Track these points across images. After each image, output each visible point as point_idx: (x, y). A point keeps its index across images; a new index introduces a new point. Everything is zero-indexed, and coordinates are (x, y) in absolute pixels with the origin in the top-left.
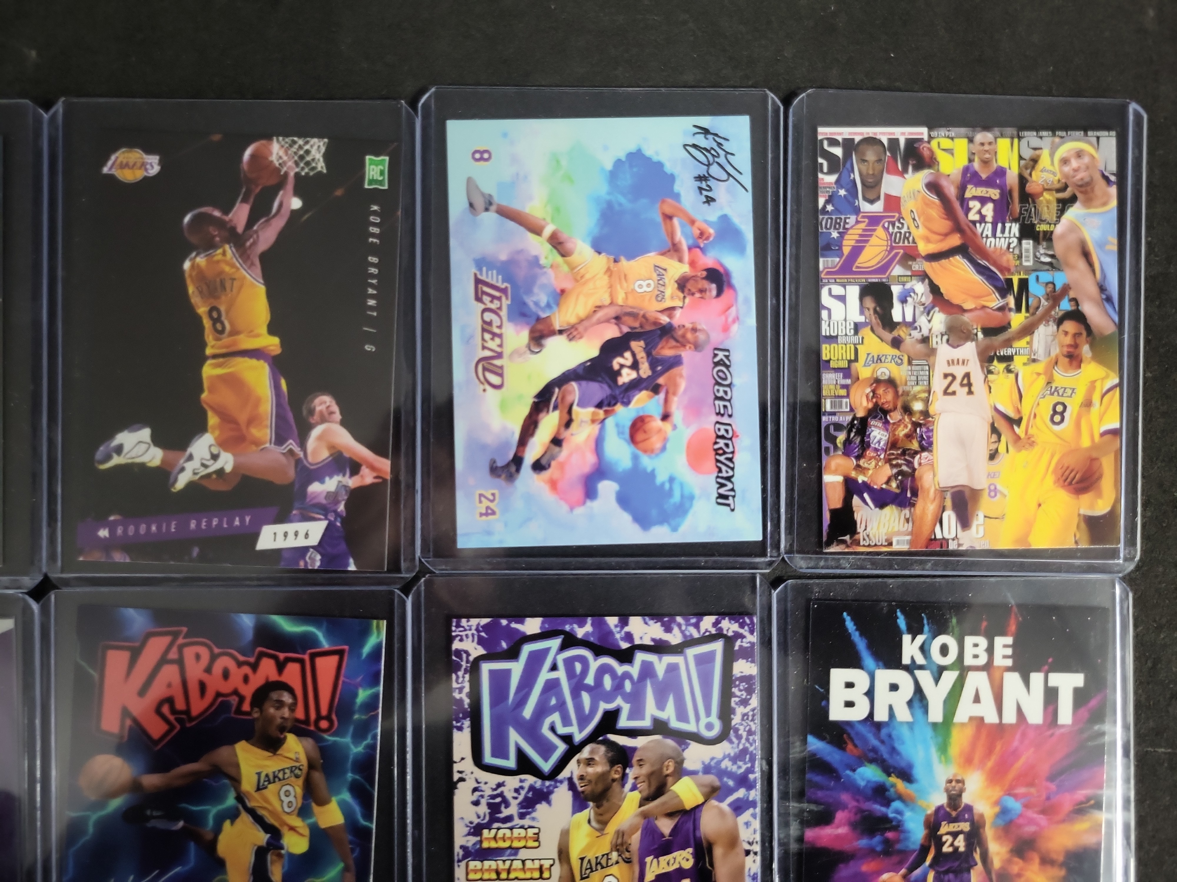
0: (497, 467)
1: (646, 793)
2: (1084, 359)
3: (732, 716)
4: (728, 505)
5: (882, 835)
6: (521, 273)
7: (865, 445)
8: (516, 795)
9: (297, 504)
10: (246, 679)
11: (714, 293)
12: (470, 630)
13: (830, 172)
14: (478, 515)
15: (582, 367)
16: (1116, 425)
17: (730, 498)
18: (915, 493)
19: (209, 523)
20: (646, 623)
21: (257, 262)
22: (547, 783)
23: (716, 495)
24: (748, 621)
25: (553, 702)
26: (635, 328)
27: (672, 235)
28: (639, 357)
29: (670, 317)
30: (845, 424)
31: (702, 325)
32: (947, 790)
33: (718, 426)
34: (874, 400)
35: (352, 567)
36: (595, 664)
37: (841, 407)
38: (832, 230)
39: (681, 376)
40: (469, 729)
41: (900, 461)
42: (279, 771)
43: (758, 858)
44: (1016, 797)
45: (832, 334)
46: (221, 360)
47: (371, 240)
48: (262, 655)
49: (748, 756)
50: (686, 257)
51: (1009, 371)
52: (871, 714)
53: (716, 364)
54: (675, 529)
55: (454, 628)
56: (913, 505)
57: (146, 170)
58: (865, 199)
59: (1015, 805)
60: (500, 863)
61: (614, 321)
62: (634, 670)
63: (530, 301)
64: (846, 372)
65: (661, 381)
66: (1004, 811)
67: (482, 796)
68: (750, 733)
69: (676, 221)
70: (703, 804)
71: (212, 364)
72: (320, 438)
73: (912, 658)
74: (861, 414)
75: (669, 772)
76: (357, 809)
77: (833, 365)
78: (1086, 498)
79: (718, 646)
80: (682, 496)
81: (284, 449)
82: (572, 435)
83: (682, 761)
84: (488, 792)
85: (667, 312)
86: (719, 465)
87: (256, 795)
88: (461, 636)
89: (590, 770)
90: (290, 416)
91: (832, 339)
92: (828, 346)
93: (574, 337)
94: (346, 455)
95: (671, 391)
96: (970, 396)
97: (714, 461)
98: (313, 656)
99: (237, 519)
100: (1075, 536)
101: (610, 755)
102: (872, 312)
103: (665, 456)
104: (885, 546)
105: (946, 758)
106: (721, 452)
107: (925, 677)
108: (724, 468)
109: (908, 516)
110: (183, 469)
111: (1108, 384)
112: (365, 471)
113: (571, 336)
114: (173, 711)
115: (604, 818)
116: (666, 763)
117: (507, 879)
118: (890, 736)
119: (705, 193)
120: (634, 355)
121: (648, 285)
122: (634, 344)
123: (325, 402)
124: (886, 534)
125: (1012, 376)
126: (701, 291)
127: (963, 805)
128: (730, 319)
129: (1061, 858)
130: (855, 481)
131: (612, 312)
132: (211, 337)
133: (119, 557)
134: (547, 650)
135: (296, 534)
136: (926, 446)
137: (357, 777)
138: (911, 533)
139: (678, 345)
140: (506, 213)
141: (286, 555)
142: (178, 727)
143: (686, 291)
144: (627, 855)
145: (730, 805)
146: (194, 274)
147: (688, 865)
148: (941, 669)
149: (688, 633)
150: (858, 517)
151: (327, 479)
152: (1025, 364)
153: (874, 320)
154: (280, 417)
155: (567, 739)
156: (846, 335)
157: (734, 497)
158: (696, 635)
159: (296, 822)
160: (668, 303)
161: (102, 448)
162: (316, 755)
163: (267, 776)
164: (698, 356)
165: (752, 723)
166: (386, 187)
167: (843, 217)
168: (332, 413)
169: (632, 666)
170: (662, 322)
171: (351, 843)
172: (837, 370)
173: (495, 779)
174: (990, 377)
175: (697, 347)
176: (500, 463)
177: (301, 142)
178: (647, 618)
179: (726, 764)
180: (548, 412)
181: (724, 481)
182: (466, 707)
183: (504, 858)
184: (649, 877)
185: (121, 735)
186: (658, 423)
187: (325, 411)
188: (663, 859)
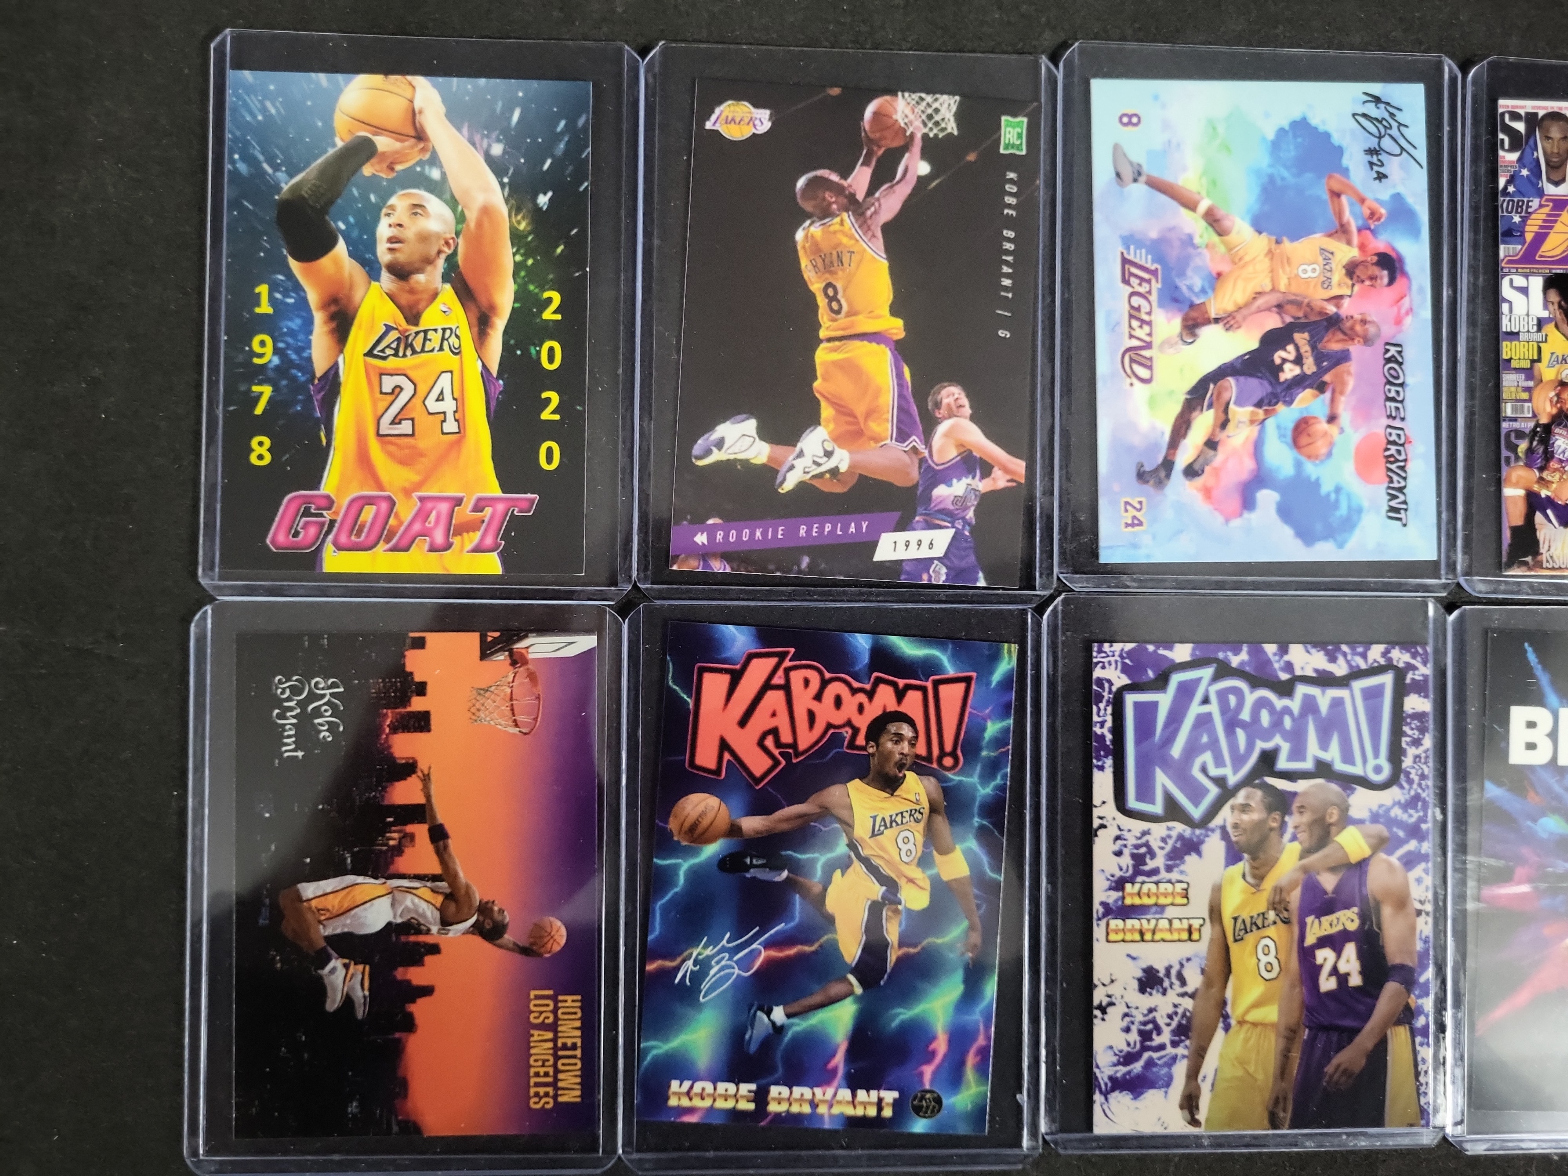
0: (1144, 472)
3: (1403, 758)
4: (1400, 519)
6: (1173, 254)
7: (1549, 456)
8: (1162, 845)
9: (920, 510)
10: (861, 709)
11: (1386, 280)
12: (1113, 656)
13: (1512, 149)
14: (1123, 525)
15: (1240, 361)
17: (1402, 512)
19: (821, 529)
20: (1308, 652)
21: (879, 234)
22: (1198, 832)
23: (1387, 508)
24: (1420, 650)
25: (1205, 739)
26: (1299, 318)
27: (1339, 214)
28: (1302, 350)
29: (1338, 306)
30: (1527, 431)
31: (1372, 317)
33: (1389, 430)
34: (1559, 405)
35: (982, 583)
36: (1251, 697)
37: (1523, 412)
38: (1513, 214)
39: (1349, 373)
40: (1111, 769)
42: (897, 815)
43: (1430, 920)
45: (1514, 330)
46: (837, 343)
47: (1006, 211)
48: (879, 681)
50: (1355, 240)
52: (1555, 758)
53: (1388, 360)
54: (1341, 546)
55: (1095, 654)
57: (755, 126)
58: (1549, 180)
60: (1144, 922)
61: (1275, 309)
62: (1295, 704)
63: (1183, 285)
64: (1529, 373)
65: (1327, 378)
67: (1125, 846)
68: (1423, 777)
69: (1344, 199)
70: (1370, 857)
71: (826, 348)
72: (947, 435)
74: (1544, 420)
75: (1332, 820)
76: (985, 860)
77: (1514, 364)
79: (1387, 679)
80: (1350, 508)
81: (906, 446)
82: (1228, 437)
83: (1347, 809)
84: (1132, 841)
85: (1334, 301)
86: (1390, 474)
87: (871, 842)
88: (1103, 663)
89: (1245, 817)
90: (914, 409)
91: (1513, 335)
92: (1508, 343)
93: (1231, 326)
94: (976, 454)
95: (1338, 390)
97: (1384, 470)
98: (937, 684)
99: (853, 525)
101: (1266, 800)
102: (1556, 306)
106: (1392, 459)
108: (1395, 478)
110: (792, 467)
112: (997, 472)
113: (1228, 326)
114: (778, 744)
115: (1259, 872)
116: (1330, 811)
117: (1153, 941)
119: (1376, 168)
120: (1297, 348)
121: (1314, 270)
122: (1297, 336)
123: (953, 394)
126: (1372, 278)
128: (1403, 311)
130: (1537, 495)
131: (1273, 299)
132: (825, 318)
133: (718, 566)
134: (1198, 681)
135: (919, 543)
137: (985, 822)
139: (1346, 338)
140: (1158, 186)
141: (907, 567)
142: (784, 763)
143: (1355, 277)
144: (1286, 914)
146: (807, 245)
149: (1354, 664)
150: (1541, 535)
151: (955, 481)
153: (1559, 316)
154: (902, 410)
155: (1220, 781)
156: (1528, 331)
157: (1406, 510)
158: (1363, 666)
159: (916, 873)
160: (1335, 291)
161: (699, 442)
163: (883, 819)
164: (1368, 351)
165: (1424, 767)
166: (1024, 152)
167: (1525, 200)
168: (961, 406)
169: (1292, 700)
170: (1328, 312)
171: (976, 897)
172: (1519, 370)
173: (1138, 826)
175: (1367, 341)
176: (1148, 468)
177: (929, 98)
178: (1309, 646)
179: (1397, 812)
180: (1202, 410)
181: (1396, 492)
182: (1108, 743)
183: (1148, 917)
184: (1310, 940)
185: (718, 772)
186: (1323, 426)
187: (952, 403)
188: (1326, 920)
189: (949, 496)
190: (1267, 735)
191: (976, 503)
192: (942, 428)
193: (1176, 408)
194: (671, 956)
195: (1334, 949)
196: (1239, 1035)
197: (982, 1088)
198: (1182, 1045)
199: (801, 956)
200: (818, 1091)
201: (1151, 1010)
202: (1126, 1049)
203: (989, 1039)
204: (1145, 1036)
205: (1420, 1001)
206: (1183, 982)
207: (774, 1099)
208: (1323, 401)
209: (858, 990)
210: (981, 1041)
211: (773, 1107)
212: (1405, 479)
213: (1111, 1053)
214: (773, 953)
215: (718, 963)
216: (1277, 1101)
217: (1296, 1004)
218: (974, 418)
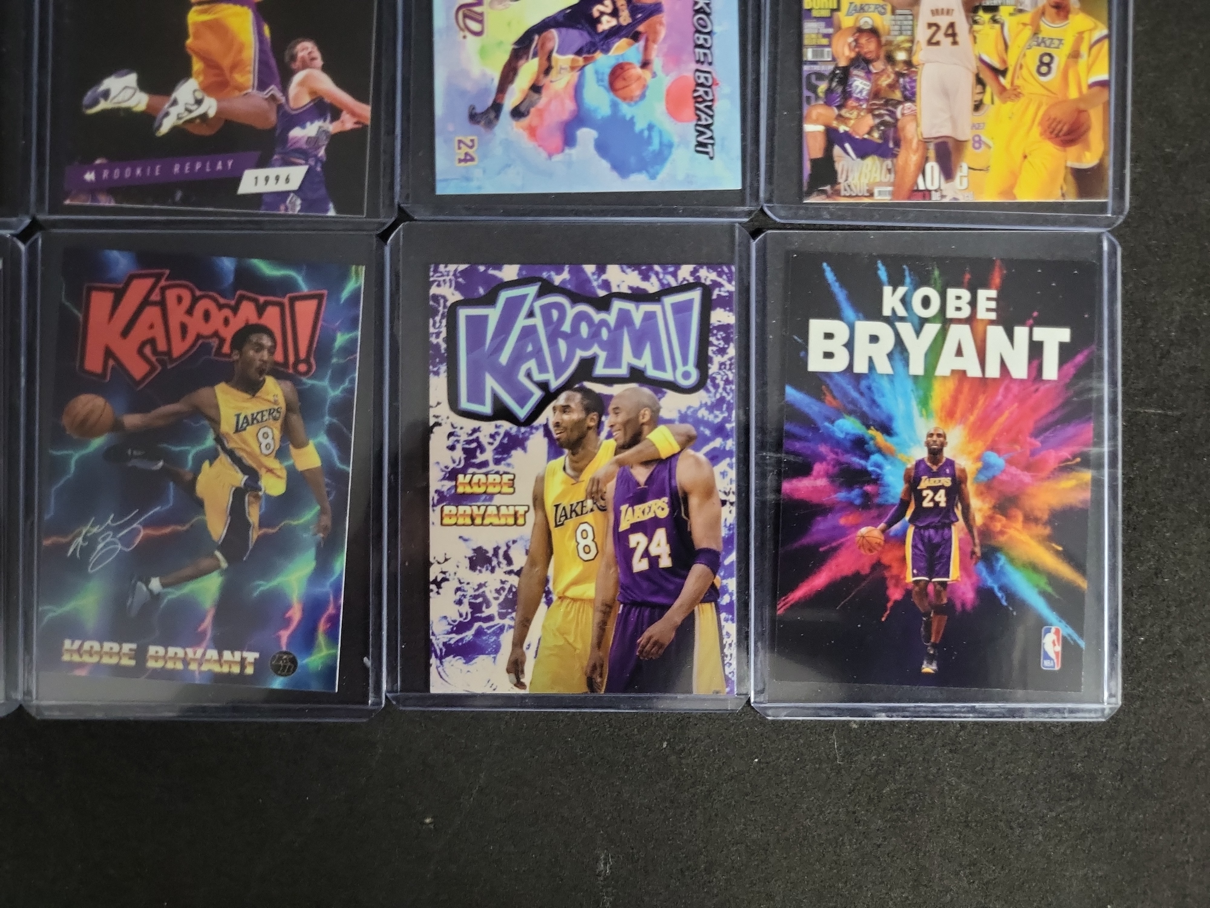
0: (476, 114)
1: (621, 441)
2: (1072, 9)
3: (709, 365)
4: (707, 153)
5: (861, 488)
7: (847, 95)
8: (491, 440)
9: (278, 150)
10: (226, 322)
12: (448, 275)
14: (457, 161)
15: (562, 14)
16: (1104, 76)
17: (710, 146)
18: (897, 144)
19: (192, 167)
20: (623, 271)
22: (523, 430)
23: (695, 143)
24: (726, 269)
25: (530, 348)
28: (619, 4)
30: (827, 73)
32: (928, 444)
33: (698, 74)
34: (857, 50)
35: (332, 213)
36: (571, 312)
37: (823, 56)
39: (661, 23)
40: (446, 374)
41: (882, 112)
42: (258, 413)
43: (734, 509)
44: (998, 452)
46: (206, 6)
48: (242, 298)
49: (725, 406)
51: (994, 21)
52: (851, 366)
53: (697, 12)
54: (653, 177)
55: (431, 274)
56: (895, 156)
59: (997, 460)
60: (475, 508)
62: (611, 318)
64: (829, 21)
65: (641, 28)
66: (987, 466)
67: (458, 441)
68: (727, 382)
70: (679, 453)
71: (196, 11)
72: (302, 83)
73: (893, 310)
74: (843, 63)
75: (645, 420)
76: (334, 453)
77: (815, 13)
78: (1073, 150)
79: (696, 295)
80: (661, 144)
81: (265, 94)
82: (551, 82)
83: (658, 410)
84: (464, 437)
86: (699, 113)
87: (235, 437)
88: (439, 282)
89: (566, 417)
90: (273, 62)
94: (327, 100)
95: (651, 38)
96: (955, 47)
97: (693, 109)
98: (292, 301)
99: (220, 163)
100: (1062, 188)
101: (585, 402)
103: (643, 104)
104: (866, 197)
105: (927, 410)
106: (700, 100)
107: (906, 330)
109: (890, 166)
110: (167, 114)
111: (1097, 35)
112: (345, 116)
114: (155, 351)
115: (579, 465)
116: (642, 412)
117: (482, 525)
118: (869, 388)
120: (614, 2)
123: (307, 48)
124: (868, 185)
125: (997, 26)
127: (944, 460)
129: (1045, 517)
130: (836, 130)
133: (105, 201)
134: (524, 297)
135: (277, 178)
136: (910, 97)
137: (335, 420)
138: (893, 184)
141: (267, 199)
142: (159, 368)
144: (602, 503)
145: (706, 455)
147: (663, 514)
148: (923, 321)
149: (665, 282)
150: (839, 167)
151: (308, 124)
152: (1011, 14)
154: (263, 63)
155: (543, 386)
157: (713, 144)
158: (674, 284)
159: (275, 464)
161: (89, 93)
162: (294, 397)
165: (729, 373)
168: (313, 59)
169: (609, 314)
171: (327, 485)
172: (819, 19)
173: (470, 424)
174: (976, 27)
176: (479, 110)
178: (625, 267)
179: (703, 413)
180: (527, 59)
181: (703, 129)
182: (443, 351)
183: (479, 504)
184: (624, 526)
185: (104, 375)
186: (638, 71)
187: (307, 56)
188: (638, 508)
189: (303, 137)
190: (586, 346)
191: (326, 143)
192: (298, 78)
193: (504, 57)
194: (63, 532)
195: (646, 534)
196: (559, 609)
197: (332, 651)
198: (509, 616)
199: (175, 535)
200: (190, 651)
201: (480, 586)
202: (459, 619)
203: (338, 609)
204: (476, 608)
205: (725, 582)
206: (510, 562)
207: (152, 657)
208: (638, 48)
209: (224, 564)
210: (331, 610)
211: (151, 664)
212: (712, 117)
213: (445, 622)
214: (150, 532)
215: (104, 539)
216: (594, 668)
217: (611, 582)
218: (325, 69)
